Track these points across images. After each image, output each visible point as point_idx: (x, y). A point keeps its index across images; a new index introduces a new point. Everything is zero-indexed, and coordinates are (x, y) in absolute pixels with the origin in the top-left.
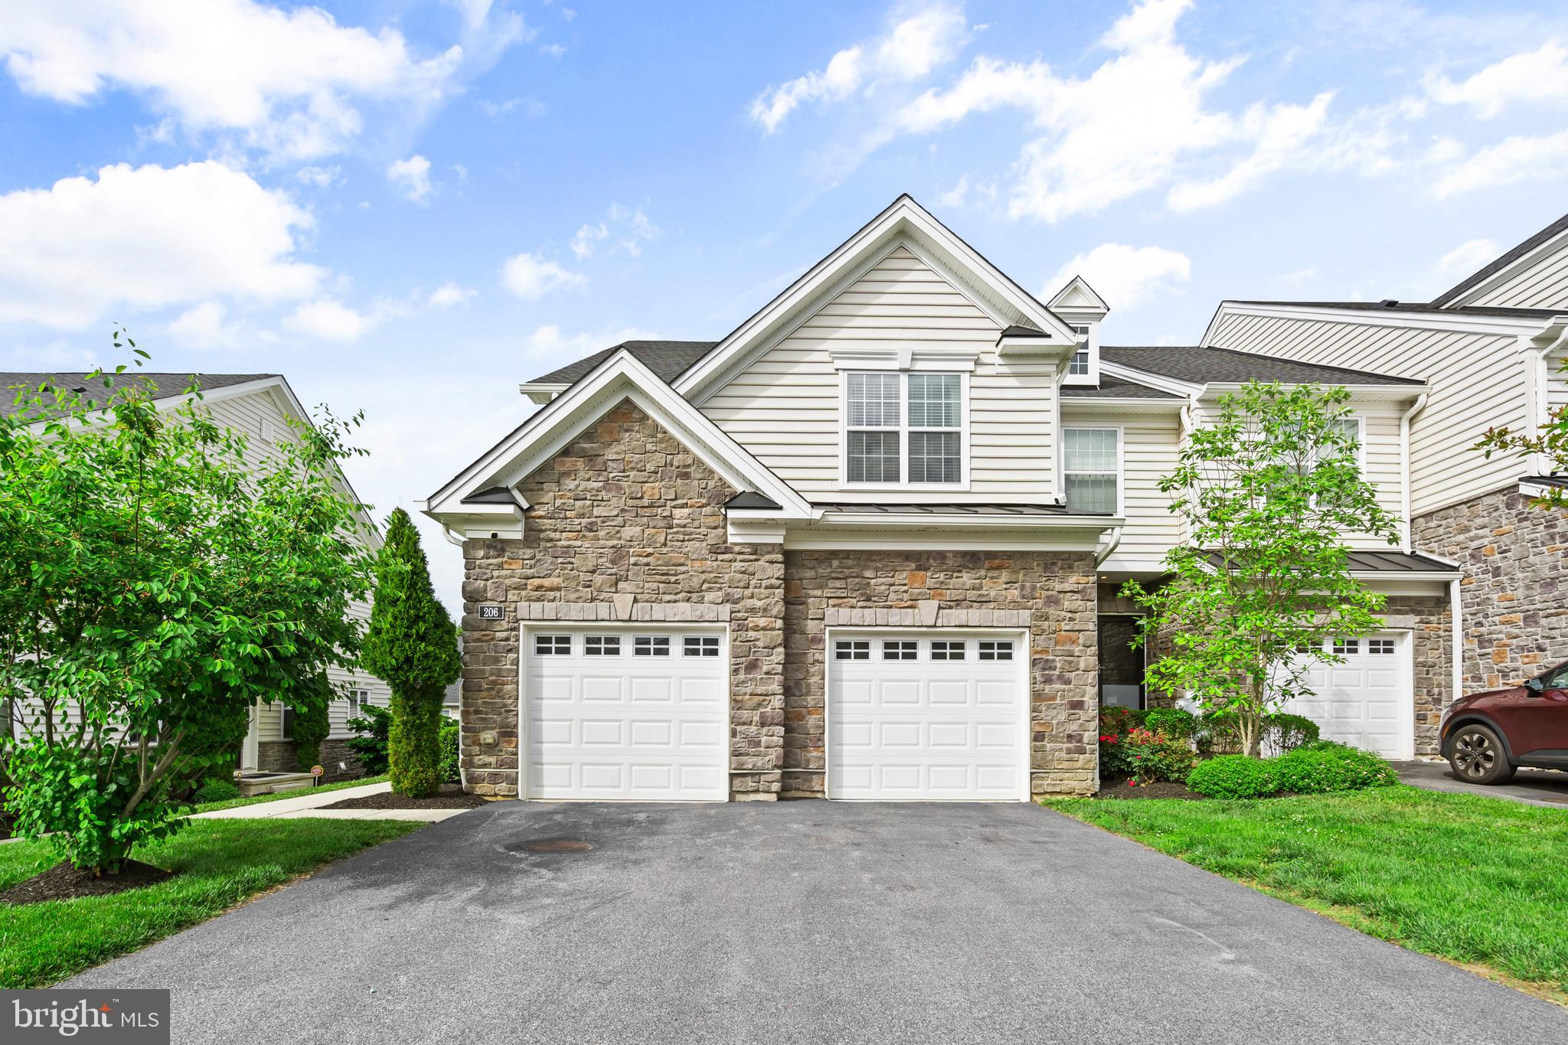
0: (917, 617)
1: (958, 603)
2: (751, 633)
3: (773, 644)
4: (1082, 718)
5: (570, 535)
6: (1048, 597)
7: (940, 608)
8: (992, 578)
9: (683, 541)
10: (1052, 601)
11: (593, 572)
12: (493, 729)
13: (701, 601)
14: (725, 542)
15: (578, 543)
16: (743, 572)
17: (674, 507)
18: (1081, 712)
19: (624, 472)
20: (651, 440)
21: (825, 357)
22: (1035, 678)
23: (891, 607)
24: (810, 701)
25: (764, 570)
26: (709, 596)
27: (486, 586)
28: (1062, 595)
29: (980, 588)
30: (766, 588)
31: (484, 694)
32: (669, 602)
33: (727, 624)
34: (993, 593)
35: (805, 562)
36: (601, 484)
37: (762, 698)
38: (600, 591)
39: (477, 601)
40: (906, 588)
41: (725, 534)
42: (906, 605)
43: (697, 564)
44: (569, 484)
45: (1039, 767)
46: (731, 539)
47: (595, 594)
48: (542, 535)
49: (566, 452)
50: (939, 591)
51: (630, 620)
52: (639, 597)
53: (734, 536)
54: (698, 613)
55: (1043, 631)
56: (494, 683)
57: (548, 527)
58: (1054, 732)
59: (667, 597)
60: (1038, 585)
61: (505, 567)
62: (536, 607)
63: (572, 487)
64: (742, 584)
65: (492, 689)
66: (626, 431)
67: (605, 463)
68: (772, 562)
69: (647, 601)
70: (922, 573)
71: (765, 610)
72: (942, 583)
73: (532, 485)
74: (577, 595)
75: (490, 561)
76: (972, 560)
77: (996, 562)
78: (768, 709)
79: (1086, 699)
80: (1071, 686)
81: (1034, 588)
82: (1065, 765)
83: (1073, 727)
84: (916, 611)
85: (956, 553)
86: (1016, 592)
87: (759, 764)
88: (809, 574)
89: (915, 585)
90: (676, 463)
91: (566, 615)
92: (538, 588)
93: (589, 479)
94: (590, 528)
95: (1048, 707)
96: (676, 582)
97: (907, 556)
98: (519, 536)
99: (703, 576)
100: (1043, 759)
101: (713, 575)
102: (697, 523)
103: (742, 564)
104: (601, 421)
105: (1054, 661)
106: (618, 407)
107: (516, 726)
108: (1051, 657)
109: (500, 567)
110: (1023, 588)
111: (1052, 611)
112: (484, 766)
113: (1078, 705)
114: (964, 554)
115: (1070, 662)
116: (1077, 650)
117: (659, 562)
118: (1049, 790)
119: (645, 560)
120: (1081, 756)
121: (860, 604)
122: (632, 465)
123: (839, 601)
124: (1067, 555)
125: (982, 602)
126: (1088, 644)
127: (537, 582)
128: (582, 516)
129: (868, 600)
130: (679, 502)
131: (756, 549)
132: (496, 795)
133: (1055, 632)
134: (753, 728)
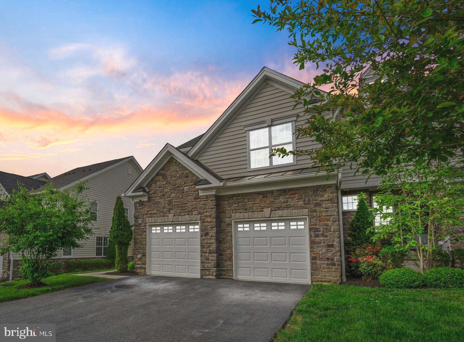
0: (263, 215)
1: (279, 209)
2: (206, 224)
3: (213, 227)
4: (333, 251)
5: (158, 198)
6: (316, 203)
7: (271, 211)
8: (292, 198)
9: (187, 196)
10: (317, 205)
11: (164, 208)
12: (140, 254)
13: (192, 214)
14: (198, 195)
15: (160, 200)
16: (204, 205)
17: (184, 187)
18: (333, 249)
19: (171, 178)
20: (178, 167)
21: (242, 128)
22: (311, 235)
23: (254, 212)
24: (227, 245)
25: (209, 203)
26: (194, 213)
27: (139, 214)
28: (322, 202)
29: (287, 202)
30: (210, 209)
31: (139, 244)
32: (183, 215)
33: (199, 221)
34: (292, 204)
35: (225, 199)
36: (166, 182)
37: (209, 244)
38: (165, 213)
39: (137, 219)
40: (259, 204)
41: (198, 193)
42: (260, 210)
43: (191, 203)
44: (158, 183)
45: (315, 270)
46: (200, 195)
47: (164, 214)
48: (152, 199)
49: (157, 175)
50: (271, 205)
51: (173, 222)
52: (175, 214)
53: (201, 194)
54: (191, 218)
55: (314, 217)
56: (141, 241)
57: (153, 196)
58: (321, 257)
59: (183, 214)
60: (311, 199)
61: (144, 208)
62: (150, 219)
63: (159, 184)
64: (203, 208)
65: (140, 243)
66: (172, 166)
67: (167, 176)
68: (212, 200)
69: (177, 216)
70: (264, 199)
71: (210, 216)
72: (272, 201)
73: (149, 185)
74: (160, 215)
75: (140, 207)
76: (284, 192)
77: (293, 192)
78: (212, 248)
79: (335, 243)
80: (328, 238)
81: (309, 200)
82: (326, 270)
83: (329, 255)
84: (263, 212)
85: (277, 191)
86: (302, 203)
87: (209, 266)
88: (226, 203)
89: (263, 203)
90: (185, 173)
91: (157, 221)
92: (151, 214)
93: (163, 182)
94: (163, 195)
95: (318, 247)
96: (185, 209)
97: (259, 193)
98: (146, 200)
99: (192, 207)
100: (316, 267)
101: (195, 206)
102: (190, 191)
103: (203, 202)
104: (165, 164)
105: (319, 228)
106: (170, 160)
107: (146, 253)
108: (318, 227)
109: (142, 209)
110: (304, 201)
111: (318, 209)
112: (138, 264)
113: (332, 246)
114: (280, 190)
115: (327, 229)
116: (329, 223)
117: (181, 203)
118: (320, 280)
119: (176, 203)
120: (333, 267)
121: (243, 211)
122: (173, 176)
123: (236, 211)
124: (323, 186)
125: (288, 207)
126: (334, 220)
127: (150, 212)
128: (161, 192)
129: (246, 209)
130: (185, 185)
131: (207, 197)
132: (141, 273)
133: (319, 217)
134: (207, 254)
